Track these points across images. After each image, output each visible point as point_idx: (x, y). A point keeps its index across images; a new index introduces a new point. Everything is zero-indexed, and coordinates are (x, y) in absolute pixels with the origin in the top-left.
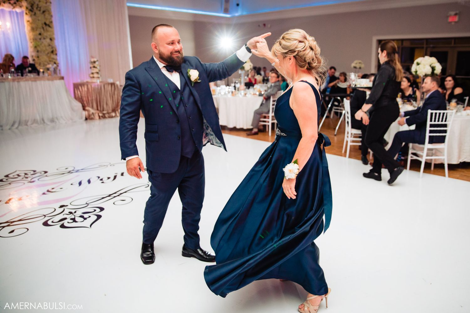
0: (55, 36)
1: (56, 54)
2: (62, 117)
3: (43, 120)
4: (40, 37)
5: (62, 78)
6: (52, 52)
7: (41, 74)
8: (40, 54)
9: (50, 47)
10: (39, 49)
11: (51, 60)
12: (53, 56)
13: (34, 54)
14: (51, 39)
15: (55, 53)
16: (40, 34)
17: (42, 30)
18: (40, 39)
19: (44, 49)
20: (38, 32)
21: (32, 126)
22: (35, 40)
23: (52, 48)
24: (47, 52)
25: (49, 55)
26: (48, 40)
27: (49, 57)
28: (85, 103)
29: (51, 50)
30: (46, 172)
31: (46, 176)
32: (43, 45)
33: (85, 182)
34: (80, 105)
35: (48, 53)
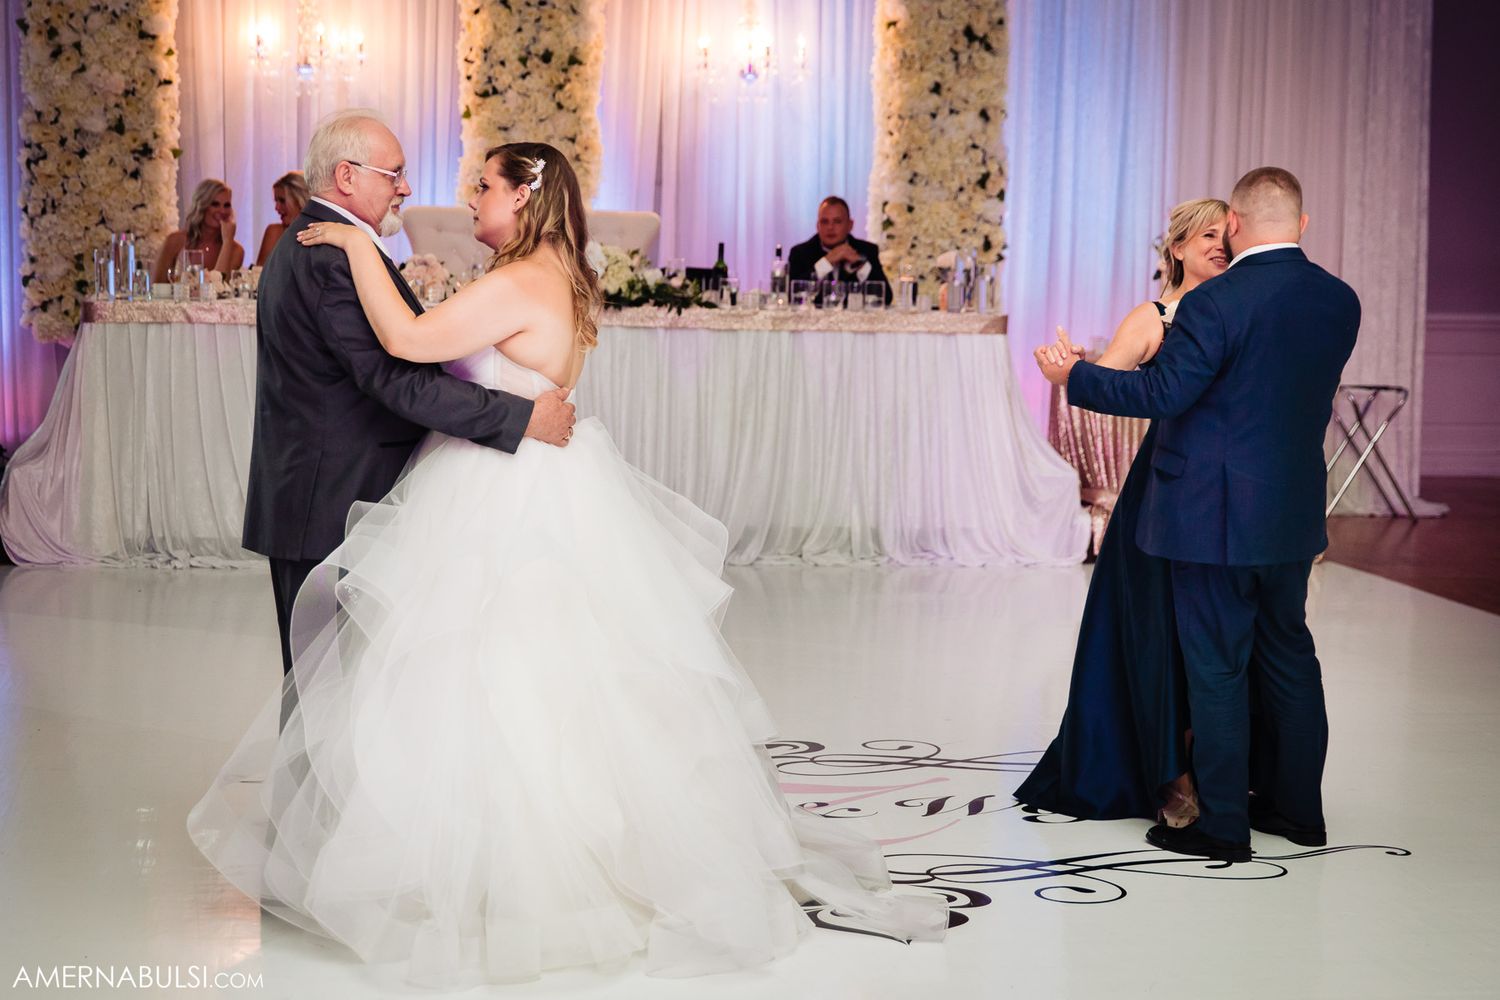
0: (1009, 100)
1: (1001, 195)
2: (966, 531)
3: (877, 537)
4: (934, 101)
5: (1002, 325)
6: (984, 182)
7: (901, 299)
8: (920, 191)
9: (978, 155)
10: (921, 168)
11: (969, 224)
12: (982, 204)
13: (894, 193)
14: (984, 115)
15: (993, 188)
16: (936, 89)
17: (949, 67)
19: (946, 164)
20: (928, 79)
21: (820, 560)
22: (908, 117)
23: (986, 159)
24: (955, 185)
25: (963, 198)
26: (970, 120)
27: (965, 210)
28: (1099, 465)
29: (976, 173)
30: (815, 747)
31: (812, 760)
32: (942, 144)
33: (956, 807)
34: (1069, 477)
35: (961, 188)
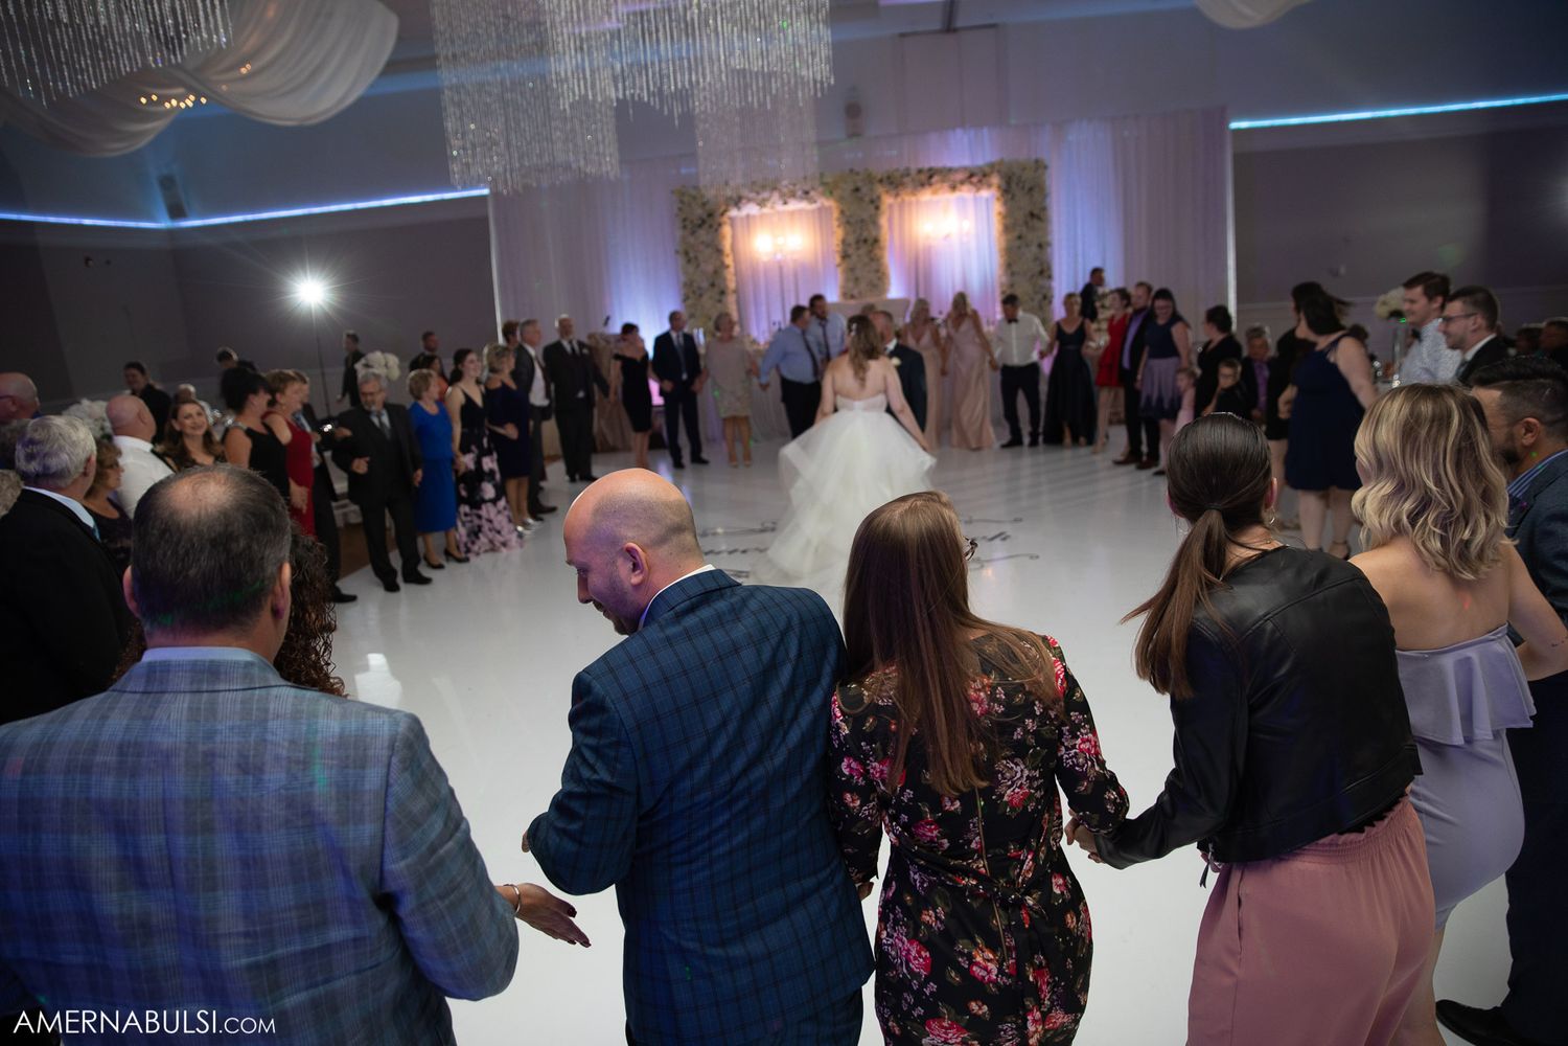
4: (1019, 243)
6: (1041, 272)
9: (1039, 262)
12: (1042, 282)
14: (1040, 246)
15: (1046, 274)
16: (1020, 237)
17: (1024, 229)
18: (1019, 247)
19: (1026, 267)
20: (1016, 234)
23: (1042, 264)
25: (1038, 278)
26: (1034, 249)
29: (1038, 269)
32: (1024, 259)
35: (1032, 276)
